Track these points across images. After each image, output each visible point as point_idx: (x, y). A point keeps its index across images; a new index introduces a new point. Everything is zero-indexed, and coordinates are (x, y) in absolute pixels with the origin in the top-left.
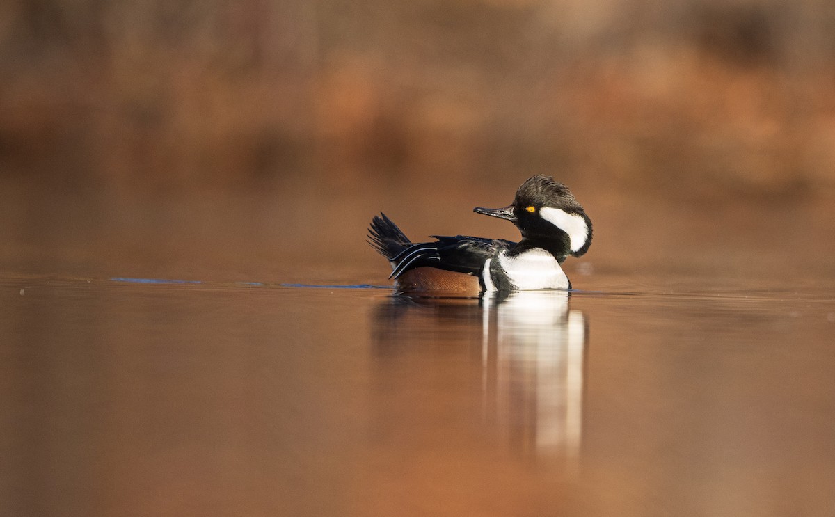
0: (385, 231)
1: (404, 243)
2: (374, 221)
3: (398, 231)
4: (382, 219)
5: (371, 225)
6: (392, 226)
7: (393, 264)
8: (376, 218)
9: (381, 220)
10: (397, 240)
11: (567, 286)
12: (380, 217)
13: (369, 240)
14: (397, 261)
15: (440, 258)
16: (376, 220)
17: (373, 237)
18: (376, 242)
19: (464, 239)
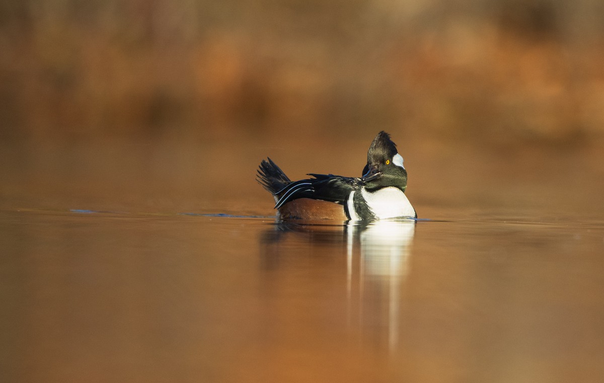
0: (270, 172)
1: (284, 182)
2: (262, 164)
3: (281, 172)
4: (269, 162)
5: (260, 167)
6: (276, 168)
7: (276, 198)
8: (264, 162)
9: (267, 163)
10: (280, 179)
11: (413, 215)
12: (267, 161)
13: (258, 178)
14: (279, 196)
15: (314, 191)
16: (263, 163)
17: (261, 177)
18: (263, 180)
19: (333, 177)
